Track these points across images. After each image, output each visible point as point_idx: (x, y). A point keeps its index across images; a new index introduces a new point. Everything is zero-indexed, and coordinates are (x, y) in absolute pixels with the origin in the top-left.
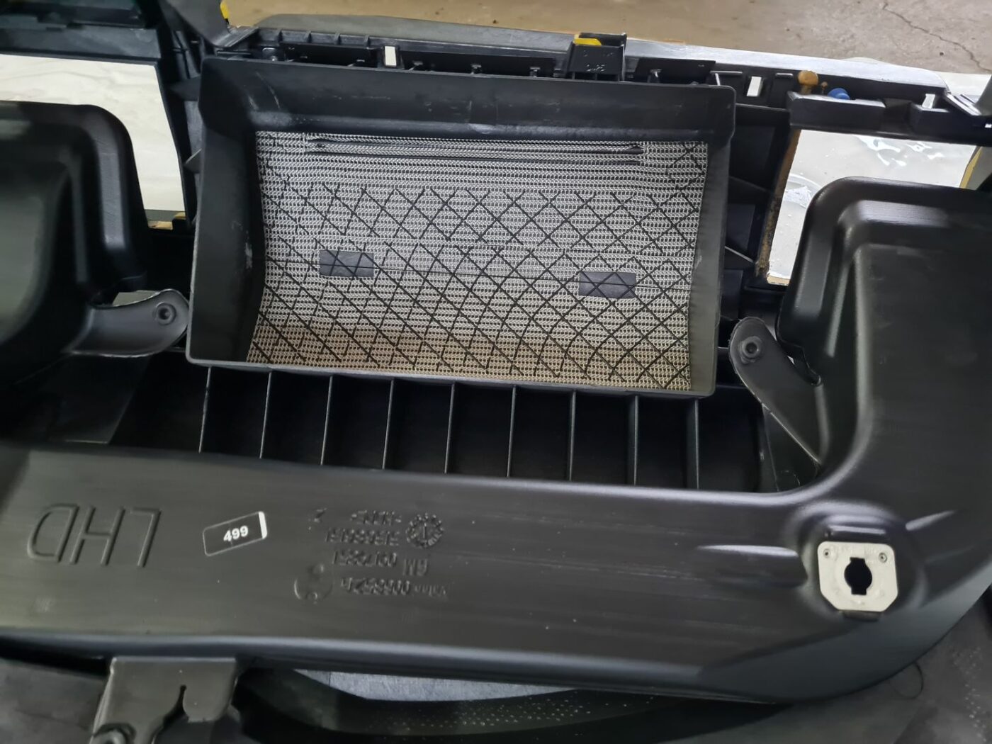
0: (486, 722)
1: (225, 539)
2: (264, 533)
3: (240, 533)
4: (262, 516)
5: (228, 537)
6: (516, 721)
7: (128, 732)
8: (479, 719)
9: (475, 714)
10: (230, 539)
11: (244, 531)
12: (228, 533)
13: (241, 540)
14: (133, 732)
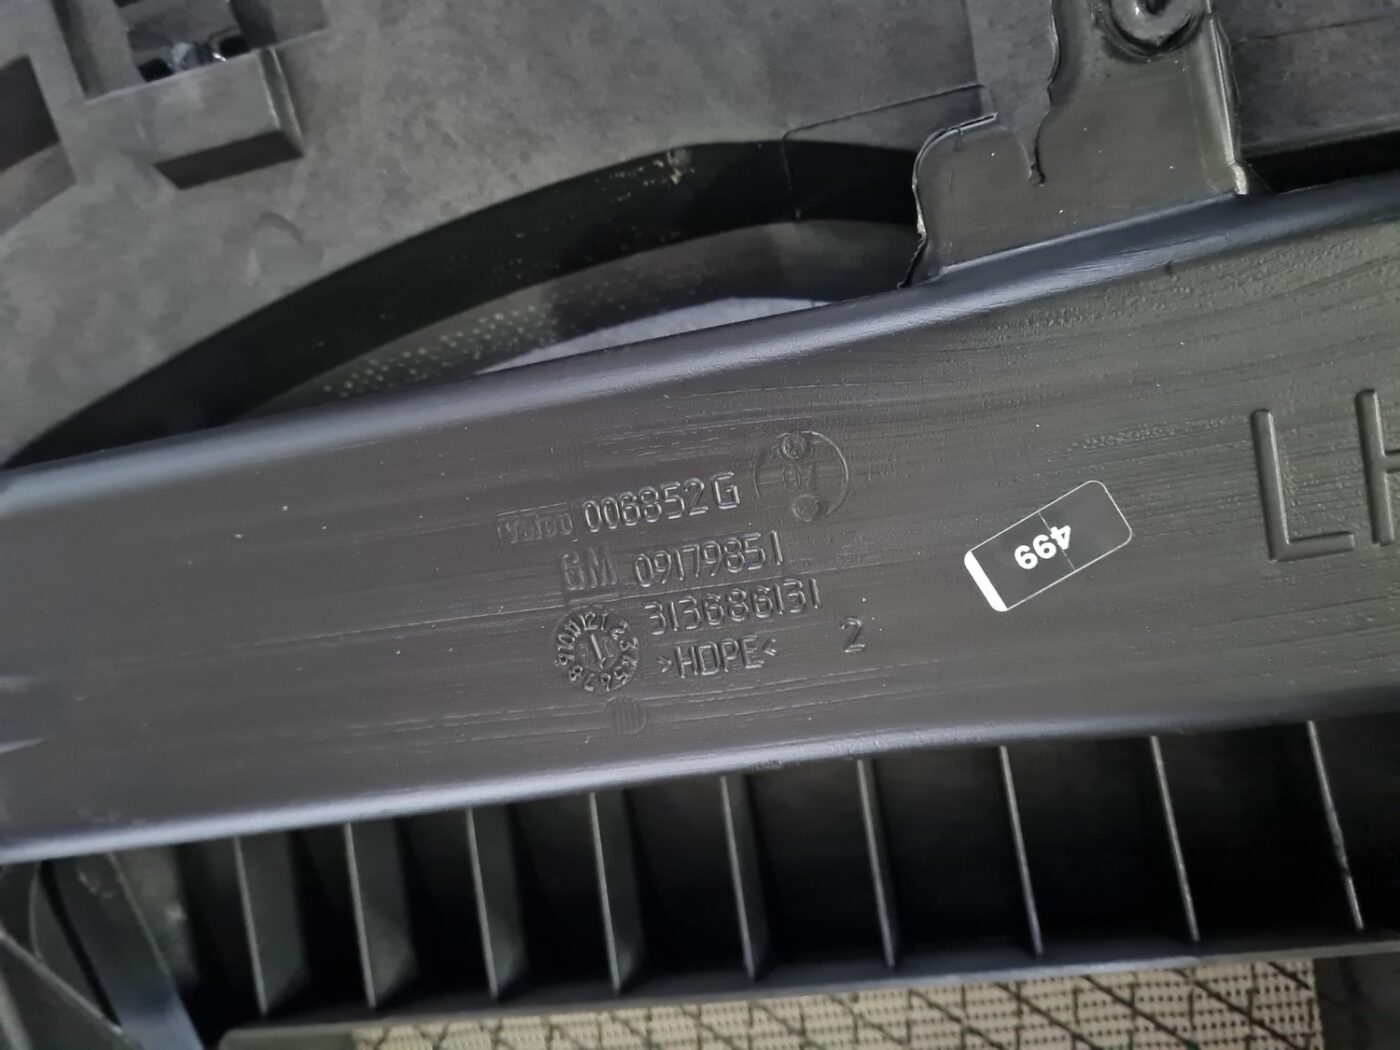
0: (493, 320)
1: (1067, 530)
2: (971, 562)
3: (1032, 551)
4: (997, 604)
5: (1062, 536)
6: (444, 338)
7: (1125, 47)
8: (511, 323)
9: (521, 330)
10: (1055, 533)
11: (1024, 558)
12: (1064, 544)
13: (1025, 536)
14: (1114, 52)
